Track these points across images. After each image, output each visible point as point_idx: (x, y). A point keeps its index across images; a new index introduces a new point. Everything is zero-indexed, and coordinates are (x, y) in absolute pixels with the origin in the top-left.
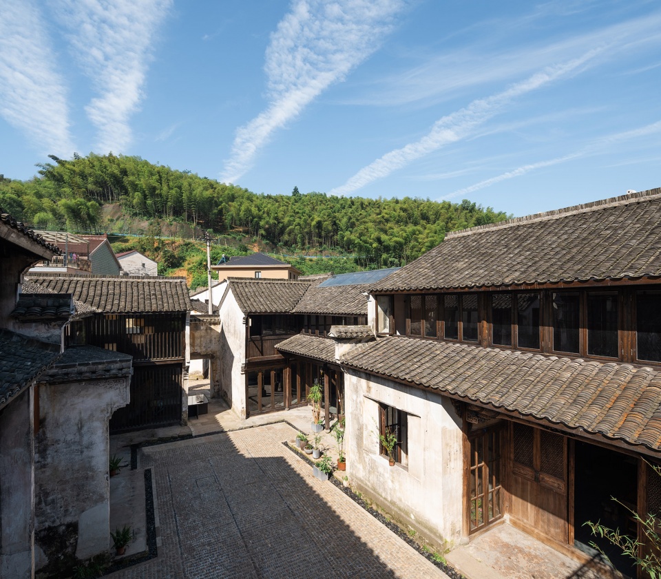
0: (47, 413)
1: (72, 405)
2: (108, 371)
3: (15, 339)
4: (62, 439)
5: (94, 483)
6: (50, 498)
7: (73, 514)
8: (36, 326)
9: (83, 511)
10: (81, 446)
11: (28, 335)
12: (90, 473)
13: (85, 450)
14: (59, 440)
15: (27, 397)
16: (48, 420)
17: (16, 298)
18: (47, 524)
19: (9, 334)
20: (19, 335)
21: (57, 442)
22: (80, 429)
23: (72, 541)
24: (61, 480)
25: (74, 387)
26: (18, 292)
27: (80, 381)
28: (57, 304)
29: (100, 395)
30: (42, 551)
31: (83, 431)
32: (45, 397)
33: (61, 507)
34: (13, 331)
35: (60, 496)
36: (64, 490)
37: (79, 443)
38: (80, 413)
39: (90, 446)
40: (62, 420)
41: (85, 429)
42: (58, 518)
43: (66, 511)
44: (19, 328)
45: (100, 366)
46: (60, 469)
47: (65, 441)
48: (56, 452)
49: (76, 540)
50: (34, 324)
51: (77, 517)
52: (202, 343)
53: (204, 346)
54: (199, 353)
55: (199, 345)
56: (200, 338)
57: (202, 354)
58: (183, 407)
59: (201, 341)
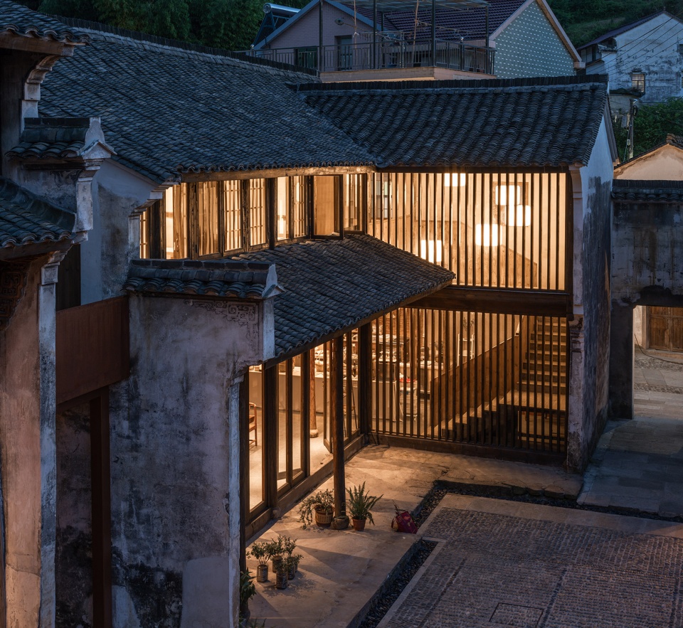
0: (139, 349)
1: (174, 341)
2: (228, 283)
3: (18, 198)
4: (160, 404)
5: (207, 508)
6: (144, 511)
7: (175, 556)
8: (45, 177)
9: (190, 558)
10: (188, 426)
11: (35, 193)
12: (201, 487)
13: (193, 436)
14: (156, 404)
15: (35, 302)
16: (141, 362)
17: (20, 126)
18: (140, 559)
19: (13, 188)
20: (24, 192)
21: (154, 406)
22: (186, 392)
23: (173, 608)
24: (159, 484)
25: (176, 307)
26: (24, 115)
27: (184, 296)
28: (68, 138)
29: (215, 332)
30: (133, 605)
31: (189, 398)
32: (138, 318)
33: (159, 536)
34: (18, 184)
35: (157, 513)
36: (162, 504)
37: (184, 419)
38: (186, 360)
39: (200, 430)
40: (160, 367)
41: (193, 393)
42: (154, 553)
43: (166, 545)
44: (25, 180)
45: (217, 272)
46: (158, 461)
47: (164, 410)
48: (151, 426)
49: (180, 608)
50: (41, 174)
51: (180, 564)
52: (675, 262)
53: (680, 271)
54: (667, 288)
55: (666, 265)
56: (669, 248)
57: (676, 294)
58: (571, 422)
59: (673, 256)
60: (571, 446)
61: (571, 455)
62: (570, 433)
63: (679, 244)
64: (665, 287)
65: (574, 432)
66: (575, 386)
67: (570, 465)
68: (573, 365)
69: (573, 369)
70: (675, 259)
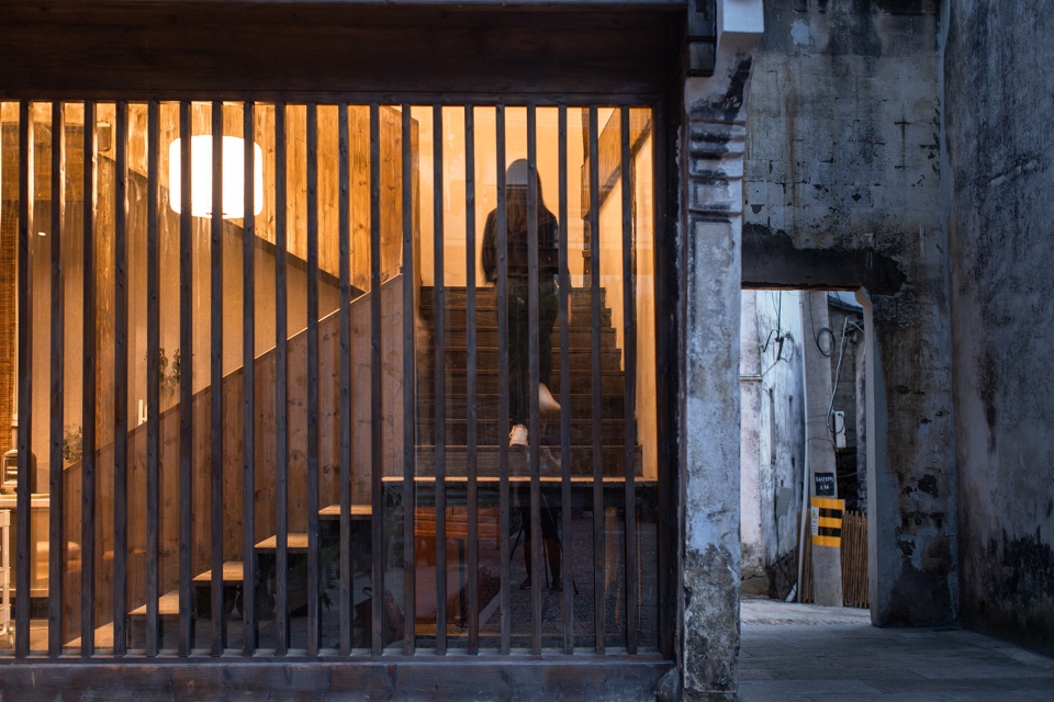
52: (799, 156)
53: (813, 182)
54: (780, 231)
55: (775, 164)
56: (783, 118)
57: (804, 246)
58: (696, 507)
59: (792, 139)
60: (701, 608)
61: (701, 645)
62: (695, 554)
63: (807, 106)
64: (776, 226)
65: (712, 548)
66: (707, 360)
67: (698, 687)
68: (700, 272)
69: (701, 288)
70: (798, 147)
